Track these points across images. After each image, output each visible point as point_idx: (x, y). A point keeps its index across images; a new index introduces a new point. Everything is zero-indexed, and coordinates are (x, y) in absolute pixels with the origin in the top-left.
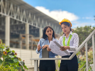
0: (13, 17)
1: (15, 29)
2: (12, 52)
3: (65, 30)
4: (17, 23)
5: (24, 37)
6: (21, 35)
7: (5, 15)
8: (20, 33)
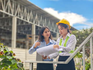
0: (20, 17)
1: (22, 30)
2: (10, 53)
3: (61, 32)
4: (24, 24)
5: (31, 37)
6: (28, 35)
7: (12, 15)
8: (26, 33)
